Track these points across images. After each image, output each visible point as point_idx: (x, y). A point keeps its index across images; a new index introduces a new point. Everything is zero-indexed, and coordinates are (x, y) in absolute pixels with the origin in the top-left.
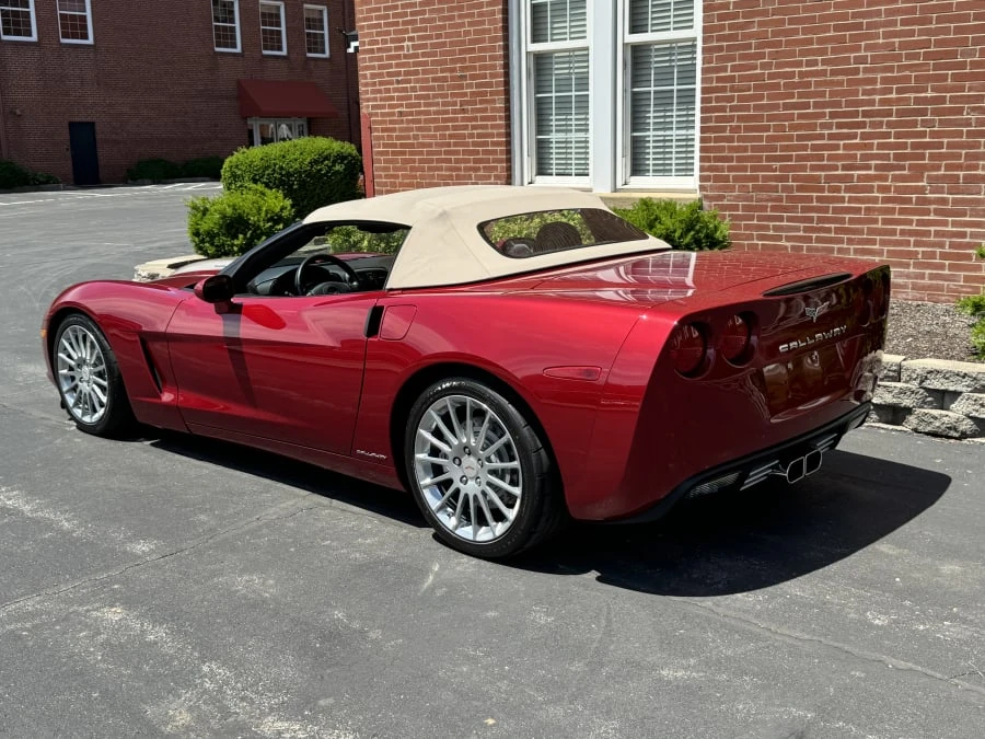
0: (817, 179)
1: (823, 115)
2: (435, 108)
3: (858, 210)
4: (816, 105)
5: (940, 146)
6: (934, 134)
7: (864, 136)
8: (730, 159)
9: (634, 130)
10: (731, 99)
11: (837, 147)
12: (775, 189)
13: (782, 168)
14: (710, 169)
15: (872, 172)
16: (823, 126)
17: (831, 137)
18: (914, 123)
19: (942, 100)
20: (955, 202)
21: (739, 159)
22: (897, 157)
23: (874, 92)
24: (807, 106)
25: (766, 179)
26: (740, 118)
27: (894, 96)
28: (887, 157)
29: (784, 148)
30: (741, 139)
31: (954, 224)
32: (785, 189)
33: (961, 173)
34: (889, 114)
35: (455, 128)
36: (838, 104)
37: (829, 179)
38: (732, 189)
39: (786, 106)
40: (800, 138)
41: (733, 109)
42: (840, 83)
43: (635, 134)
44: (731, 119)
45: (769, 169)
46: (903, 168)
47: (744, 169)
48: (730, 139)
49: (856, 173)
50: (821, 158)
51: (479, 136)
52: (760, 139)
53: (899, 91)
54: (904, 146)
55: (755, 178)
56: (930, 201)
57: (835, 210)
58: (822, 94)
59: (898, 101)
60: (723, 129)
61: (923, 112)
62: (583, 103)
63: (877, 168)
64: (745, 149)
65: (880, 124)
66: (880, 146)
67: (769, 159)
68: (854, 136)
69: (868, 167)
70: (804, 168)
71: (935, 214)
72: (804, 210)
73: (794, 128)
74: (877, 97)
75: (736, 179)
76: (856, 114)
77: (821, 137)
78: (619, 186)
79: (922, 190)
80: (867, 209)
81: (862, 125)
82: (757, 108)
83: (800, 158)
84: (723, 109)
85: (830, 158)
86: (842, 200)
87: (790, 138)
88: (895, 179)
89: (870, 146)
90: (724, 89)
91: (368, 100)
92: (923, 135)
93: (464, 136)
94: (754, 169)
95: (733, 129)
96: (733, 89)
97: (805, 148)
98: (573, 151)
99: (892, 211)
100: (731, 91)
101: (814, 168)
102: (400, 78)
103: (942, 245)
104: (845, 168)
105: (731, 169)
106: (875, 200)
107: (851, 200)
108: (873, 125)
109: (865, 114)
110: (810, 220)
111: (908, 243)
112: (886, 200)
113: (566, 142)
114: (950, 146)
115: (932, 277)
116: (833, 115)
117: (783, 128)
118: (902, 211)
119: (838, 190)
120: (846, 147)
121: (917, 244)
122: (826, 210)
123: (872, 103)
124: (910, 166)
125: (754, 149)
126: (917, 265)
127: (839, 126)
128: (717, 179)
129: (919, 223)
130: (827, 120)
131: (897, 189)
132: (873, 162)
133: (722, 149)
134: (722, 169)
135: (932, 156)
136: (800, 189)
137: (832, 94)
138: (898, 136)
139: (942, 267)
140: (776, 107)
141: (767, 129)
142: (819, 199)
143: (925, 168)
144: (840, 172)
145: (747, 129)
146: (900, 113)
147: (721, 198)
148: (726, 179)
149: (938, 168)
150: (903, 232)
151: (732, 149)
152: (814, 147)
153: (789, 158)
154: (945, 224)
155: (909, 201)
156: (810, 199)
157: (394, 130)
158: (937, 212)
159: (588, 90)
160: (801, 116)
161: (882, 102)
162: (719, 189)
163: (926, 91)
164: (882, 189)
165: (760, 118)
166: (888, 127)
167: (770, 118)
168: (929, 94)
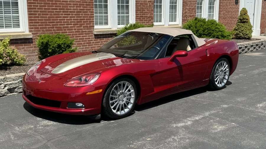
0: (61, 27)
1: (61, 12)
5: (85, 19)
7: (70, 17)
8: (39, 23)
10: (37, 6)
11: (65, 20)
12: (51, 30)
13: (53, 25)
14: (33, 25)
15: (72, 26)
16: (61, 14)
17: (63, 17)
18: (80, 14)
19: (84, 9)
20: (88, 31)
21: (41, 23)
23: (71, 7)
24: (57, 9)
25: (49, 28)
26: (40, 12)
27: (75, 8)
29: (53, 20)
30: (41, 17)
32: (54, 30)
33: (89, 25)
34: (74, 12)
36: (64, 9)
37: (64, 27)
38: (40, 31)
39: (52, 9)
41: (38, 9)
42: (64, 4)
44: (38, 11)
45: (49, 25)
46: (78, 24)
47: (43, 25)
48: (38, 17)
49: (69, 26)
52: (46, 17)
55: (46, 28)
56: (84, 32)
58: (60, 6)
60: (36, 14)
61: (81, 12)
63: (73, 25)
64: (42, 20)
65: (73, 14)
67: (49, 22)
68: (68, 17)
69: (71, 25)
70: (58, 25)
71: (85, 34)
73: (54, 14)
75: (41, 28)
76: (68, 12)
79: (82, 29)
80: (72, 34)
81: (69, 14)
82: (44, 9)
83: (57, 22)
84: (35, 9)
85: (63, 22)
87: (54, 17)
88: (77, 27)
92: (81, 17)
94: (45, 25)
95: (39, 14)
97: (58, 20)
100: (37, 4)
101: (60, 25)
103: (86, 41)
104: (67, 25)
105: (39, 25)
106: (73, 32)
107: (69, 32)
111: (80, 41)
112: (76, 32)
115: (85, 48)
116: (63, 12)
117: (52, 15)
118: (79, 34)
119: (66, 30)
121: (82, 41)
125: (45, 20)
126: (82, 46)
127: (65, 14)
128: (35, 28)
129: (82, 37)
130: (62, 13)
132: (72, 23)
133: (36, 20)
134: (36, 25)
135: (83, 22)
136: (57, 30)
138: (77, 17)
139: (87, 46)
140: (50, 9)
141: (48, 15)
143: (82, 24)
144: (66, 26)
145: (43, 14)
146: (77, 12)
147: (37, 33)
148: (38, 28)
149: (84, 24)
151: (39, 20)
153: (54, 22)
155: (80, 32)
160: (56, 12)
161: (73, 9)
162: (36, 31)
163: (81, 7)
164: (75, 29)
165: (46, 12)
166: (75, 15)
167: (49, 12)
168: (82, 8)
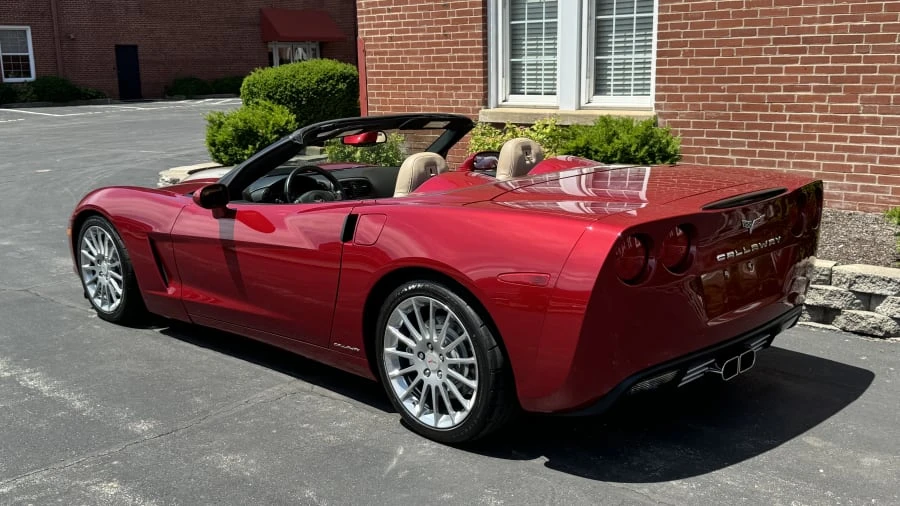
0: (760, 99)
1: (767, 41)
2: (421, 34)
3: (798, 128)
4: (762, 32)
5: (874, 70)
6: (867, 60)
7: (804, 61)
8: (682, 81)
9: (597, 54)
10: (684, 26)
11: (779, 70)
12: (723, 108)
13: (730, 89)
14: (665, 89)
15: (811, 93)
16: (768, 51)
17: (775, 61)
18: (850, 50)
19: (876, 28)
20: (886, 121)
21: (692, 81)
22: (834, 80)
23: (813, 20)
24: (753, 33)
25: (715, 98)
26: (693, 44)
27: (832, 24)
28: (824, 80)
29: (732, 71)
30: (693, 62)
31: (885, 141)
32: (732, 108)
33: (892, 95)
34: (827, 41)
35: (438, 52)
36: (782, 31)
37: (772, 99)
38: (684, 107)
39: (734, 33)
40: (746, 62)
41: (686, 35)
42: (784, 12)
43: (598, 58)
44: (684, 44)
45: (719, 89)
46: (839, 90)
47: (696, 89)
48: (683, 62)
49: (797, 94)
50: (765, 80)
51: (460, 59)
52: (710, 62)
53: (837, 20)
54: (841, 70)
55: (706, 98)
56: (863, 120)
57: (778, 127)
58: (767, 22)
59: (836, 29)
60: (677, 53)
61: (859, 39)
62: (552, 29)
63: (816, 89)
64: (696, 72)
65: (819, 50)
66: (819, 70)
67: (718, 80)
68: (795, 61)
69: (808, 89)
70: (749, 89)
71: (868, 132)
72: (749, 127)
73: (740, 52)
74: (817, 26)
75: (688, 98)
76: (797, 41)
77: (766, 61)
78: (583, 104)
79: (856, 110)
80: (806, 127)
81: (803, 50)
82: (708, 34)
83: (746, 80)
84: (677, 35)
85: (774, 80)
86: (783, 118)
87: (738, 62)
88: (832, 99)
89: (809, 70)
90: (678, 17)
91: (363, 26)
92: (858, 60)
93: (446, 59)
94: (704, 89)
95: (686, 54)
96: (687, 17)
97: (750, 71)
98: (543, 72)
99: (828, 129)
100: (685, 19)
101: (759, 89)
102: (390, 7)
103: (873, 160)
104: (786, 89)
105: (683, 89)
106: (813, 119)
107: (792, 118)
108: (813, 50)
109: (806, 41)
110: (754, 136)
111: (842, 158)
112: (822, 119)
113: (536, 64)
114: (882, 70)
115: (863, 189)
116: (776, 41)
117: (731, 53)
118: (838, 129)
119: (780, 109)
120: (788, 70)
121: (850, 159)
122: (769, 127)
123: (812, 30)
124: (846, 88)
125: (705, 71)
126: (850, 178)
127: (782, 51)
128: (671, 98)
129: (853, 140)
130: (771, 46)
131: (834, 109)
132: (813, 84)
133: (676, 71)
134: (676, 89)
135: (866, 80)
136: (746, 108)
137: (777, 22)
138: (835, 60)
139: (872, 180)
140: (725, 33)
141: (717, 53)
142: (763, 117)
143: (859, 90)
144: (782, 93)
145: (699, 53)
146: (838, 40)
147: (675, 115)
148: (679, 98)
149: (871, 91)
150: (838, 148)
151: (684, 71)
152: (759, 70)
153: (736, 80)
154: (876, 141)
155: (844, 120)
156: (754, 117)
157: (385, 53)
158: (869, 130)
159: (556, 18)
160: (747, 42)
161: (821, 30)
162: (673, 107)
163: (862, 20)
164: (820, 109)
165: (711, 43)
166: (826, 52)
167: (720, 44)
168: (865, 23)
